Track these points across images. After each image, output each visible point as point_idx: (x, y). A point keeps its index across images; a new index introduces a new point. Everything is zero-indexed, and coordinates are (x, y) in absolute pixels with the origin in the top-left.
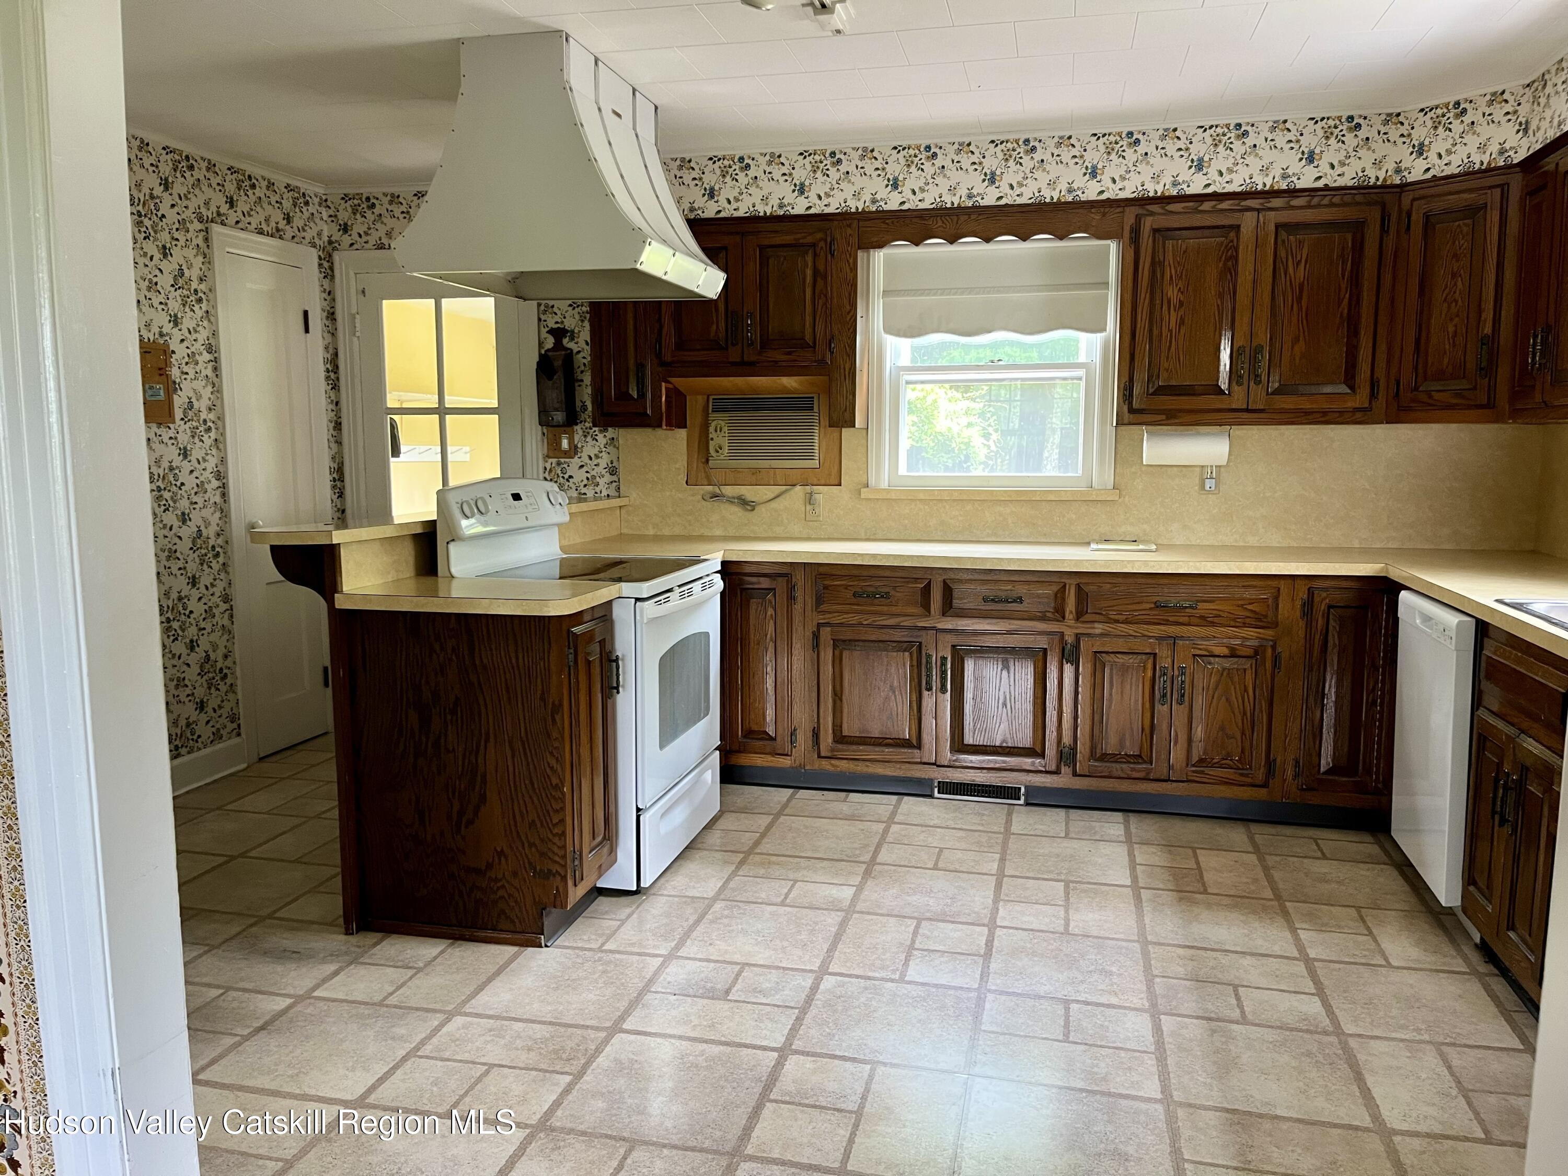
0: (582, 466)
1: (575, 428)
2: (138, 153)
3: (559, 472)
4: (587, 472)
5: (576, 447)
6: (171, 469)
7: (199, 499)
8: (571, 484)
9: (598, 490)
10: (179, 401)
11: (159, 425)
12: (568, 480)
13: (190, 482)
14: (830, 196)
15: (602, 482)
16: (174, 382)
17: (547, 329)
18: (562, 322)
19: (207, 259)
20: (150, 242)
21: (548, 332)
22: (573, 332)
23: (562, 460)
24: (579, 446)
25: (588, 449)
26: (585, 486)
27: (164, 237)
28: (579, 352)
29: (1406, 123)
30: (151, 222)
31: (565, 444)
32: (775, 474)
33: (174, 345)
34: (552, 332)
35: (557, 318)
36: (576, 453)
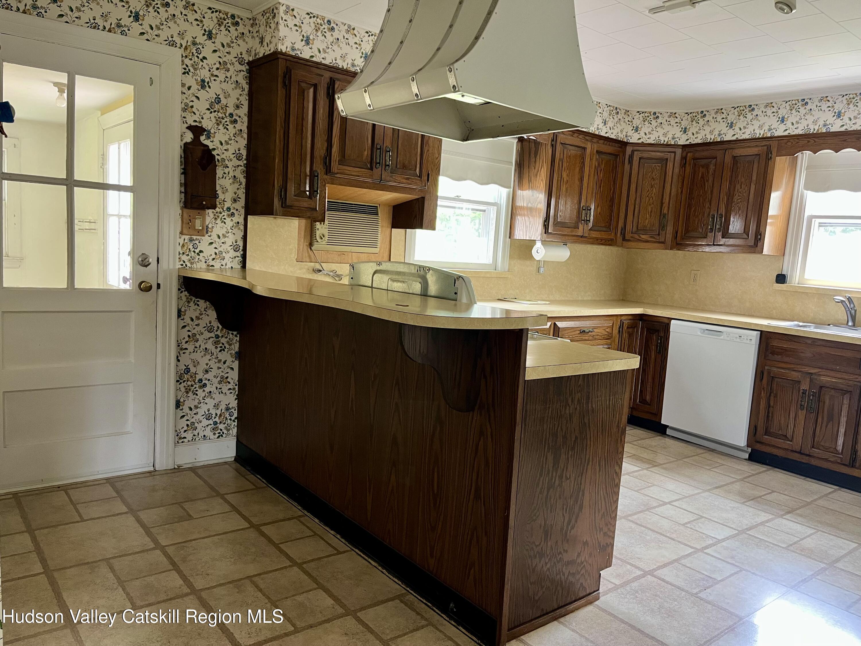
0: (211, 243)
1: (208, 211)
3: (191, 247)
4: (216, 248)
5: (207, 227)
9: (224, 263)
12: (198, 254)
15: (227, 256)
17: (186, 125)
18: (200, 122)
21: (187, 128)
22: (209, 132)
23: (195, 237)
24: (210, 226)
25: (218, 229)
26: (213, 259)
28: (214, 149)
29: (630, 115)
31: (198, 224)
32: (352, 255)
34: (190, 128)
35: (196, 117)
36: (207, 233)
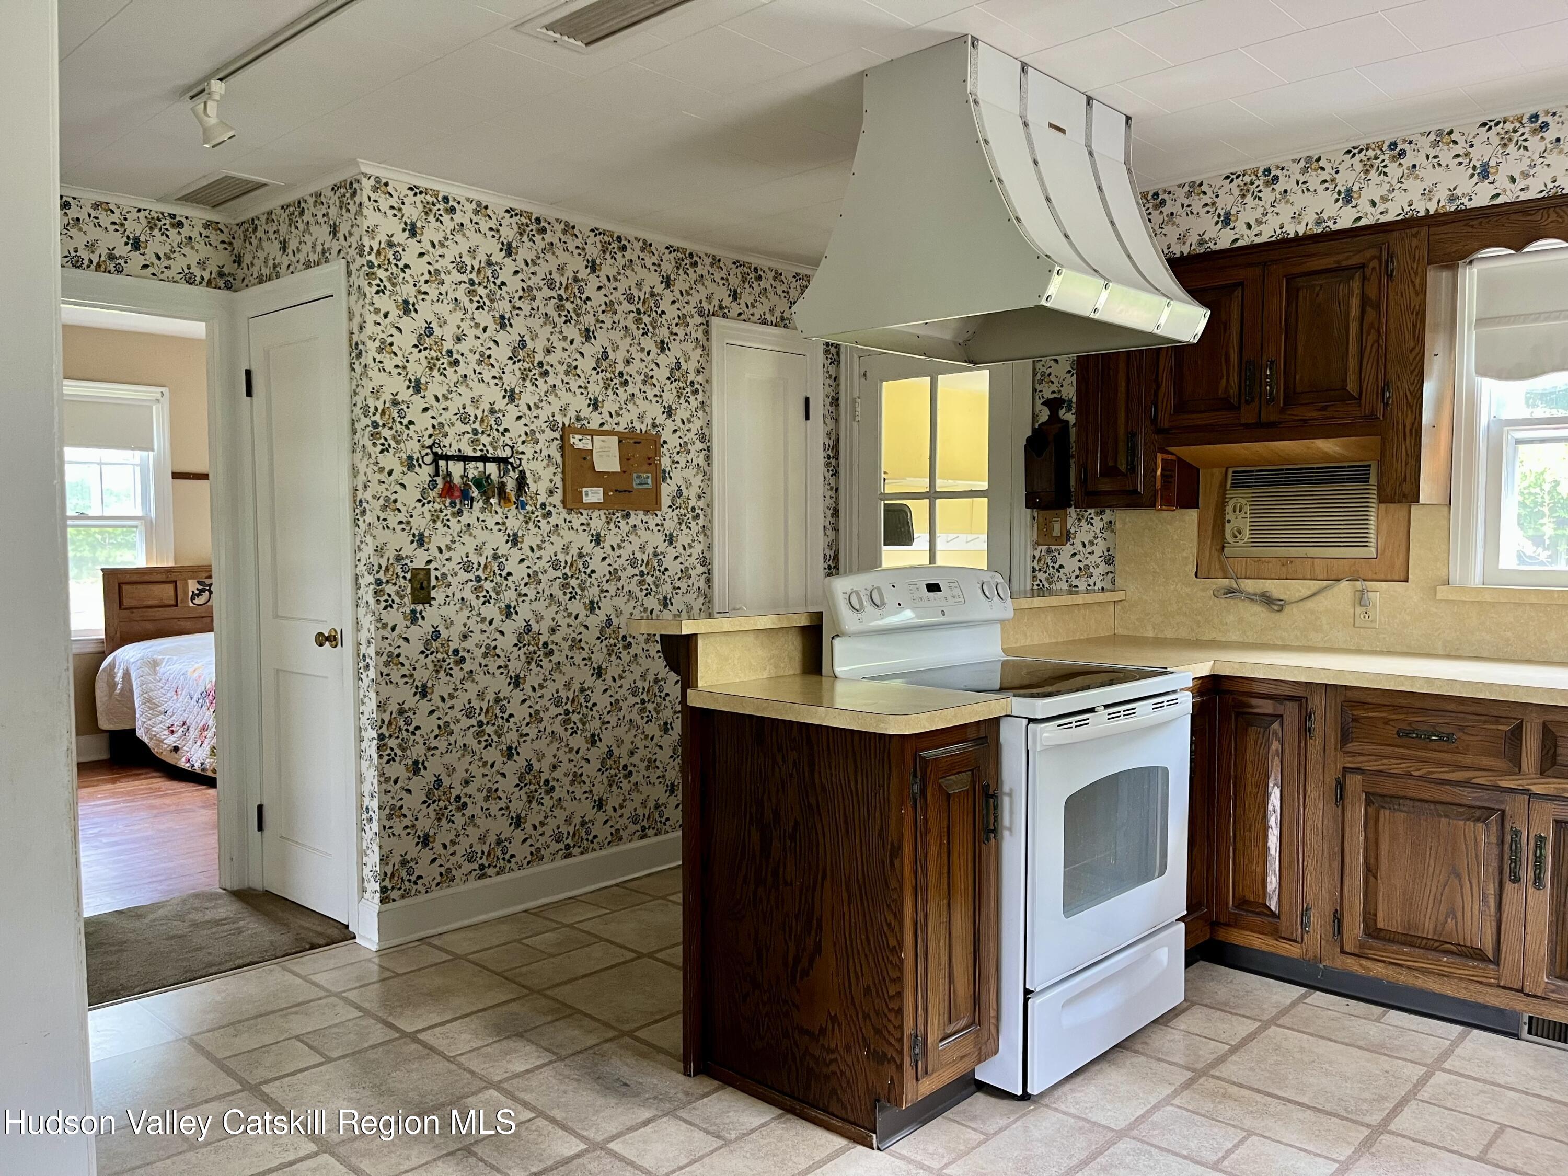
0: (1074, 555)
1: (1069, 510)
2: (640, 253)
3: (1049, 561)
4: (1080, 561)
5: (1068, 532)
6: (656, 554)
7: (683, 585)
8: (1061, 575)
9: (1091, 582)
10: (667, 490)
11: (646, 512)
12: (1058, 571)
13: (675, 568)
14: (1387, 200)
15: (1096, 572)
16: (664, 471)
17: (1042, 400)
18: (1059, 392)
19: (706, 352)
20: (648, 338)
21: (1043, 404)
22: (1069, 402)
23: (1053, 547)
24: (1072, 531)
25: (1083, 533)
26: (1077, 577)
27: (663, 332)
30: (651, 319)
31: (1056, 530)
32: (1313, 565)
33: (666, 435)
34: (1047, 403)
35: (1054, 388)
36: (1068, 540)
